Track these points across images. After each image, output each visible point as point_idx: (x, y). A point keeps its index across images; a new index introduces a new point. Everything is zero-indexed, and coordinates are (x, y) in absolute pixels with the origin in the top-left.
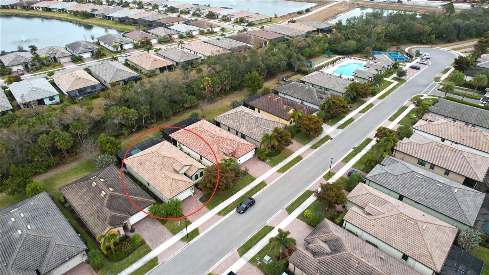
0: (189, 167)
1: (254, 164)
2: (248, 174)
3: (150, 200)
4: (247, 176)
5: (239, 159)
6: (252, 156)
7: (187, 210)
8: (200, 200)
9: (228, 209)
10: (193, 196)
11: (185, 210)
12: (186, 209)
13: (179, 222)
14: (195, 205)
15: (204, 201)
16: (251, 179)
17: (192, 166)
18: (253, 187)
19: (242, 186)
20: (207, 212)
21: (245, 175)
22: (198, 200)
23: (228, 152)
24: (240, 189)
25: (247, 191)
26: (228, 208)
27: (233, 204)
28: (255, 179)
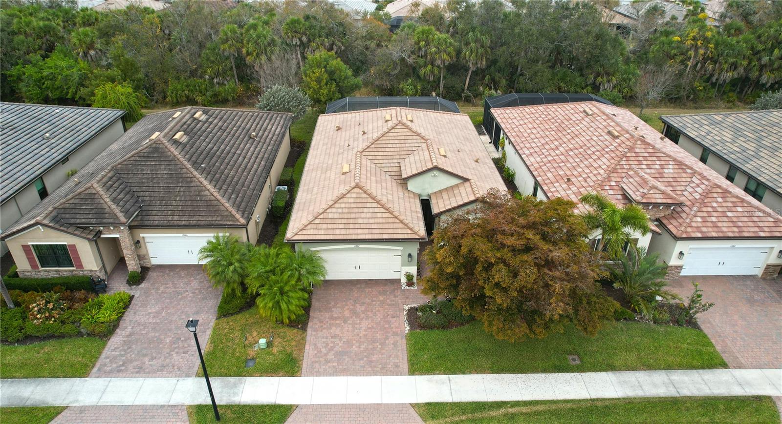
0: (454, 181)
1: (751, 301)
2: (692, 324)
3: (234, 212)
4: (685, 331)
5: (680, 246)
6: (759, 272)
7: (336, 319)
8: (412, 312)
9: (486, 414)
10: (404, 287)
11: (327, 315)
12: (336, 312)
13: (263, 341)
14: (378, 318)
15: (422, 327)
16: (700, 353)
17: (467, 184)
18: (686, 392)
19: (632, 357)
20: (395, 371)
21: (677, 322)
22: (407, 307)
23: (644, 195)
24: (611, 367)
25: (639, 393)
26: (493, 413)
27: (524, 410)
28: (724, 365)
